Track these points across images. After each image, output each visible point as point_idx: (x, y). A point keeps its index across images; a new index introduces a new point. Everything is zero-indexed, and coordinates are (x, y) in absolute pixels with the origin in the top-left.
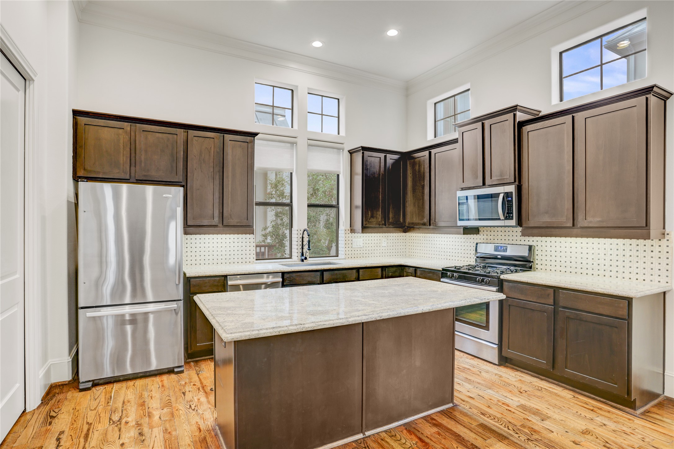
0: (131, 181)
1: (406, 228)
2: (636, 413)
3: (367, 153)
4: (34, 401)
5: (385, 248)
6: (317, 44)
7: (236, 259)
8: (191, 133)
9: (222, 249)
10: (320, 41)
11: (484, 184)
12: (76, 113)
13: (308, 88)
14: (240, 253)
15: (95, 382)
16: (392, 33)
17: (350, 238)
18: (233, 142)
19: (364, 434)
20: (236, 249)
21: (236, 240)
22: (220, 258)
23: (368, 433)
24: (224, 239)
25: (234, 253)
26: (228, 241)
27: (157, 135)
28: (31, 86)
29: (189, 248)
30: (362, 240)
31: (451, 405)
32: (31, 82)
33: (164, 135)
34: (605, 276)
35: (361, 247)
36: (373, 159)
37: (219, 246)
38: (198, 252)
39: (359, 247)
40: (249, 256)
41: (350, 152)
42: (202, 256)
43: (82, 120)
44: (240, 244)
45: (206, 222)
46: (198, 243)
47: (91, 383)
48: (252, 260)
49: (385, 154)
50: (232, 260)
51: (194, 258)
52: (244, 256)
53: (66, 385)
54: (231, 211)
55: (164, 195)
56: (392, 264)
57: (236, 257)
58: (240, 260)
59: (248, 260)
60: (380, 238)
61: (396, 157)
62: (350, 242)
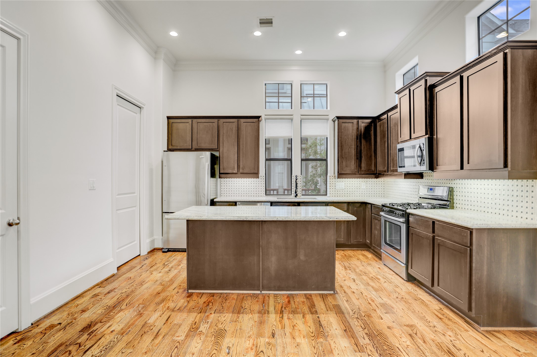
0: (192, 150)
1: (377, 175)
2: (480, 329)
3: (341, 121)
4: (144, 252)
5: (364, 190)
6: (299, 52)
7: (252, 194)
8: (222, 121)
9: (244, 187)
10: (301, 50)
11: (410, 138)
12: (169, 118)
13: (301, 81)
14: (255, 190)
15: (169, 249)
16: (342, 34)
17: (334, 182)
18: (246, 123)
19: (261, 292)
20: (252, 187)
21: (252, 182)
22: (243, 193)
23: (263, 292)
24: (245, 181)
25: (251, 190)
26: (248, 182)
27: (205, 124)
28: (143, 110)
29: (225, 186)
30: (344, 183)
31: (332, 292)
32: (143, 108)
33: (208, 123)
34: (499, 214)
35: (343, 188)
36: (347, 124)
37: (243, 186)
38: (230, 188)
39: (341, 188)
40: (261, 192)
41: (333, 120)
42: (233, 191)
43: (171, 121)
44: (255, 185)
45: (230, 171)
46: (230, 183)
47: (167, 249)
48: (262, 195)
49: (358, 120)
50: (250, 194)
51: (228, 192)
52: (257, 192)
53: (160, 249)
54: (245, 164)
55: (200, 157)
56: (356, 201)
57: (252, 192)
58: (255, 195)
59: (260, 195)
60: (360, 183)
61: (369, 121)
62: (334, 185)
